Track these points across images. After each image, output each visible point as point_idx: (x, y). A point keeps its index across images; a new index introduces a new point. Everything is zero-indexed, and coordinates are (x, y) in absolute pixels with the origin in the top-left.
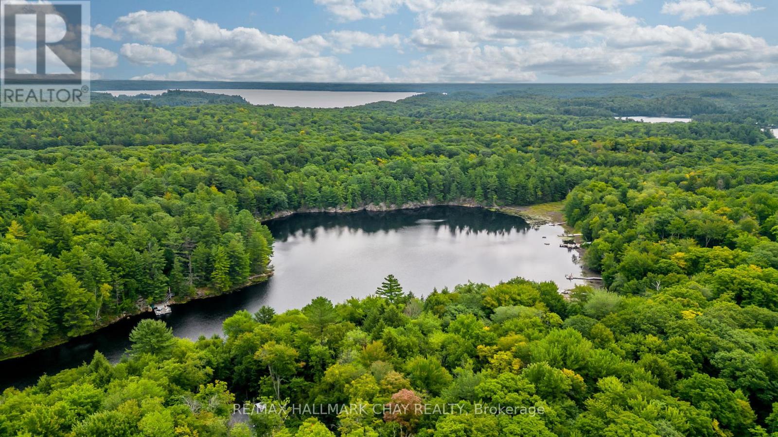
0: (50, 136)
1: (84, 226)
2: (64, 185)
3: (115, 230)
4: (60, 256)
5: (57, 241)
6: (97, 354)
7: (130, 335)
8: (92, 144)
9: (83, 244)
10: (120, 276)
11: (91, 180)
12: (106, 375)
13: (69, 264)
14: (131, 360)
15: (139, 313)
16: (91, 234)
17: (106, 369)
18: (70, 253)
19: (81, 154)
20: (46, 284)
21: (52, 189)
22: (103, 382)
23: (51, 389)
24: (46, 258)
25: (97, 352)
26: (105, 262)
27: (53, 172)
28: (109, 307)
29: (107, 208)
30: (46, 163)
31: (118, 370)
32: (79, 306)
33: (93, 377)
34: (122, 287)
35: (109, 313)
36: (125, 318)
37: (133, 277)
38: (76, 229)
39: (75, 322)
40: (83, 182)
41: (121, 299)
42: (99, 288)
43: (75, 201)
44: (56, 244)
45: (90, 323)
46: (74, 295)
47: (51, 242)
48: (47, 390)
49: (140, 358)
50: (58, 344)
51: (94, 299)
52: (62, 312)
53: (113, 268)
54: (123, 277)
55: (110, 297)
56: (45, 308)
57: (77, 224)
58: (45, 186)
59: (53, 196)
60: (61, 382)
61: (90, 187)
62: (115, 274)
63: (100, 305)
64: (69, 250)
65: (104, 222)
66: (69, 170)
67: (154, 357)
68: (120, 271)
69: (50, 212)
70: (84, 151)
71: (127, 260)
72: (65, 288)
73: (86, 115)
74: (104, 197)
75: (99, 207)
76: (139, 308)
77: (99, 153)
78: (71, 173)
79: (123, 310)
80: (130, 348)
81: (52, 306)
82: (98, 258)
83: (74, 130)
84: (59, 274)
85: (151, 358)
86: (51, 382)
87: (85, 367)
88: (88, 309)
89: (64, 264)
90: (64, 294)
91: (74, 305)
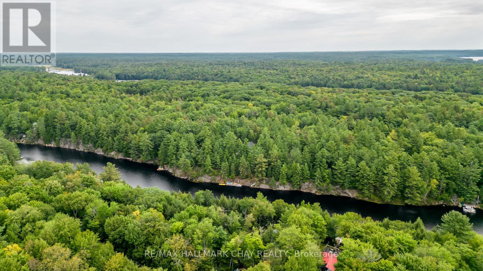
0: (426, 84)
1: (431, 141)
2: (426, 114)
3: (450, 147)
4: (412, 155)
5: (413, 146)
6: (419, 220)
7: (443, 217)
8: (450, 91)
9: (427, 151)
10: (445, 177)
11: (443, 113)
12: (421, 235)
13: (416, 161)
14: (439, 232)
15: (452, 205)
16: (434, 147)
17: (422, 231)
18: (419, 155)
19: (441, 97)
20: (400, 169)
21: (418, 115)
22: (419, 237)
23: (389, 227)
24: (405, 154)
25: (419, 218)
26: (438, 166)
27: (422, 106)
28: (433, 194)
29: (449, 133)
30: (419, 100)
31: (429, 235)
32: (416, 188)
33: (413, 232)
34: (445, 185)
35: (432, 198)
36: (441, 205)
37: (454, 181)
38: (426, 142)
39: (411, 196)
40: (438, 114)
41: (442, 192)
42: (430, 181)
43: (430, 125)
44: (412, 148)
45: (419, 199)
46: (414, 180)
47: (410, 146)
48: (387, 227)
49: (445, 233)
50: (399, 204)
51: (425, 186)
52: (405, 187)
53: (442, 171)
54: (448, 179)
55: (436, 188)
56: (397, 182)
57: (427, 139)
58: (415, 113)
59: (418, 120)
60: (395, 226)
61: (441, 117)
62: (443, 175)
63: (428, 191)
64: (419, 153)
65: (444, 141)
66: (432, 106)
67: (455, 237)
68: (446, 174)
69: (414, 129)
70: (444, 95)
71: (453, 168)
72: (411, 174)
73: (452, 73)
74: (449, 125)
75: (444, 131)
76: (452, 202)
77: (454, 97)
78: (432, 107)
79: (442, 199)
80: (440, 225)
81: (401, 182)
82: (434, 162)
83: (441, 81)
84: (409, 165)
85: (452, 237)
86: (390, 223)
87: (409, 224)
88: (421, 191)
89: (413, 161)
90: (409, 177)
91: (413, 186)
